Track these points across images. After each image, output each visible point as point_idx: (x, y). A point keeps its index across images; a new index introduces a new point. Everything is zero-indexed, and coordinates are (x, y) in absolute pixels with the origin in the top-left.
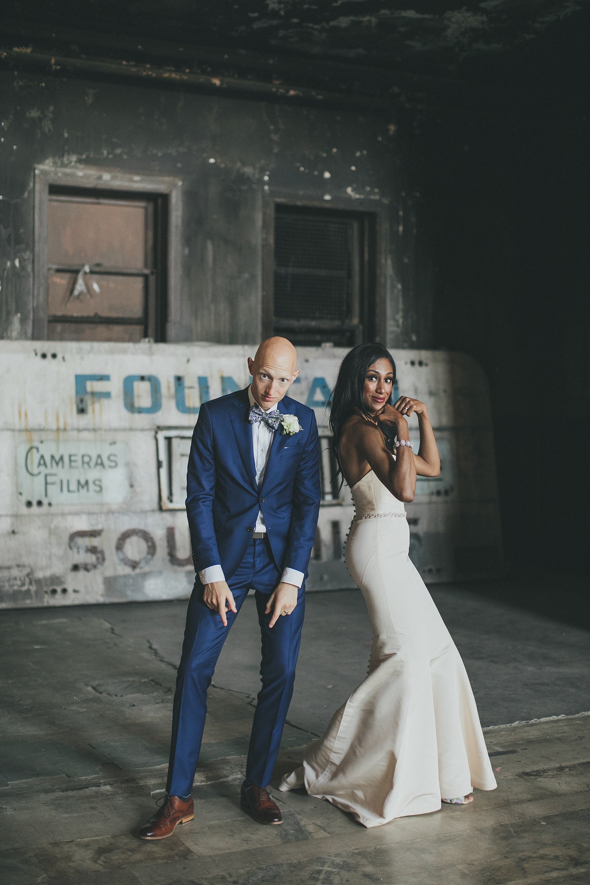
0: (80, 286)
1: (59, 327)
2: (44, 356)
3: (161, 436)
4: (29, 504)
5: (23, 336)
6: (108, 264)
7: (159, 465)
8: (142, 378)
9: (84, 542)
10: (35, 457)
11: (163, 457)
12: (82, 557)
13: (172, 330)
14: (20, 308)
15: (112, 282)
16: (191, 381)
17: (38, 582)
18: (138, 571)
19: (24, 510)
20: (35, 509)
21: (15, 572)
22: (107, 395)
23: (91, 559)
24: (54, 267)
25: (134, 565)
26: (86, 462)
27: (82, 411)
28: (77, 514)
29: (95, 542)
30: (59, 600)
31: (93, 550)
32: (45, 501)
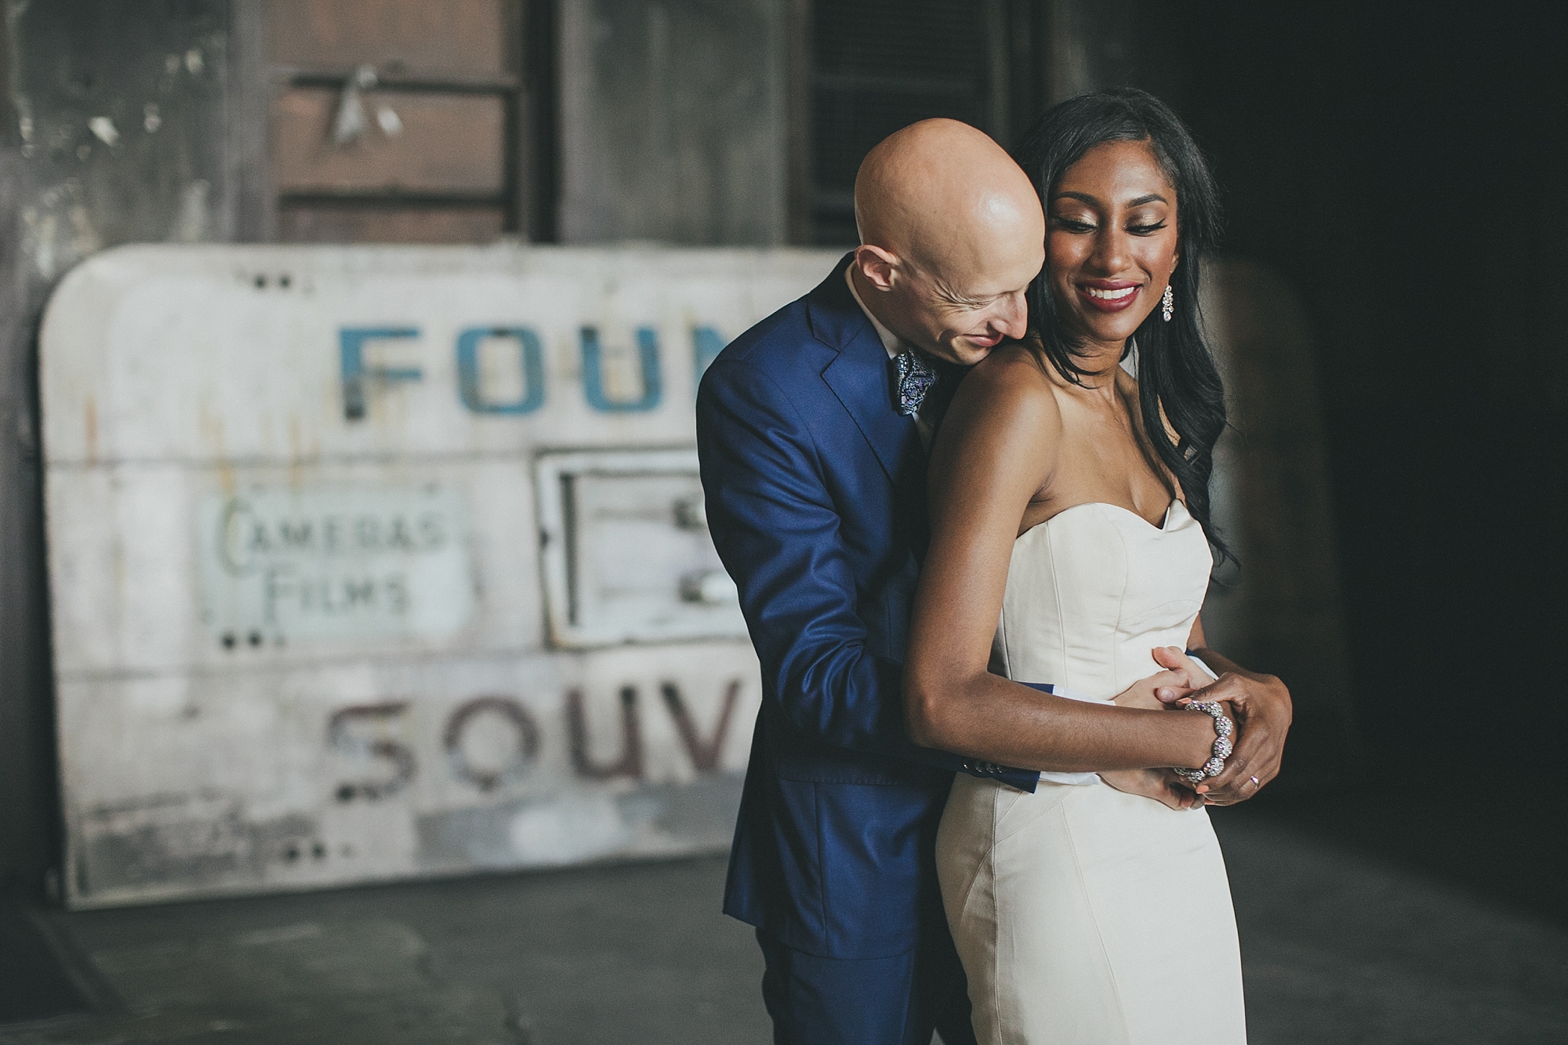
0: (351, 117)
1: (305, 218)
2: (260, 283)
3: (549, 469)
4: (229, 642)
5: (212, 235)
6: (421, 66)
7: (544, 539)
8: (501, 333)
9: (364, 731)
10: (243, 528)
11: (553, 518)
12: (360, 767)
13: (571, 217)
14: (204, 168)
15: (432, 109)
16: (617, 338)
17: (255, 832)
18: (498, 797)
19: (217, 656)
20: (244, 655)
21: (198, 810)
22: (413, 375)
23: (382, 770)
24: (289, 70)
25: (487, 782)
26: (367, 538)
27: (354, 412)
28: (346, 661)
29: (391, 729)
30: (305, 875)
31: (387, 749)
32: (268, 634)
